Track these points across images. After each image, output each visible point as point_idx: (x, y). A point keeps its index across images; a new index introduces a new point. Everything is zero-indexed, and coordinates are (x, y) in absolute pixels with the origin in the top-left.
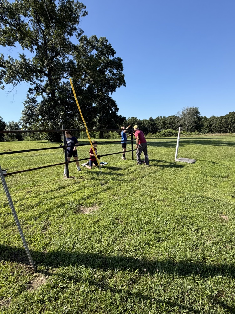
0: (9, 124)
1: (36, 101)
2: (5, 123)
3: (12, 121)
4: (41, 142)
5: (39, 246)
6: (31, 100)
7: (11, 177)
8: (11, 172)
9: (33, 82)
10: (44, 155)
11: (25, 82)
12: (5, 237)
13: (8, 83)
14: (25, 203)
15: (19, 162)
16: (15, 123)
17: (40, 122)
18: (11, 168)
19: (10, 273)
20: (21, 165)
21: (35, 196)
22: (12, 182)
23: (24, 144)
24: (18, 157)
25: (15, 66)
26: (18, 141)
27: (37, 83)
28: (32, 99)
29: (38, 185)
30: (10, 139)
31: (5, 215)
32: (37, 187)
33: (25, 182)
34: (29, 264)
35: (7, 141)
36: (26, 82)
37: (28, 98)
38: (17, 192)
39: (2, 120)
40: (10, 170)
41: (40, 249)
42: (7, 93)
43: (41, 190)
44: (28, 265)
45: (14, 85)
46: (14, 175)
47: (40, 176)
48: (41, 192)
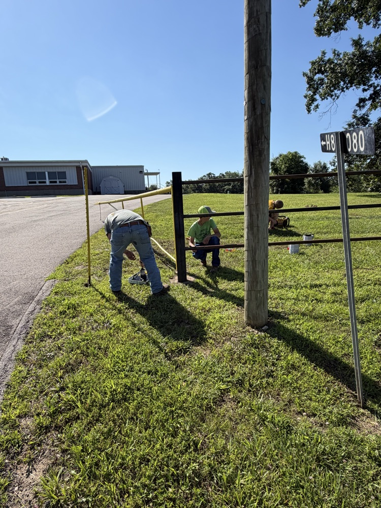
0: (313, 167)
1: (369, 121)
2: (308, 165)
3: (319, 162)
4: (364, 196)
5: (369, 368)
6: (358, 119)
7: (318, 247)
8: (318, 240)
9: (368, 86)
10: (371, 217)
11: (353, 89)
12: (315, 331)
13: (324, 99)
14: (342, 292)
15: (329, 225)
16: (322, 163)
17: (369, 159)
18: (318, 233)
19: (324, 386)
20: (332, 231)
21: (359, 285)
22: (319, 255)
23: (334, 198)
24: (327, 218)
25: (340, 65)
26: (322, 193)
27: (376, 85)
28: (362, 117)
29: (364, 267)
30: (311, 190)
31: (313, 300)
32: (361, 271)
33: (341, 259)
34: (354, 390)
35: (307, 193)
36: (355, 89)
37: (355, 117)
38: (328, 272)
39: (304, 161)
40: (316, 236)
41: (372, 374)
42: (321, 115)
43: (370, 276)
44: (351, 389)
45: (334, 99)
46: (322, 244)
47: (367, 253)
48: (369, 280)
